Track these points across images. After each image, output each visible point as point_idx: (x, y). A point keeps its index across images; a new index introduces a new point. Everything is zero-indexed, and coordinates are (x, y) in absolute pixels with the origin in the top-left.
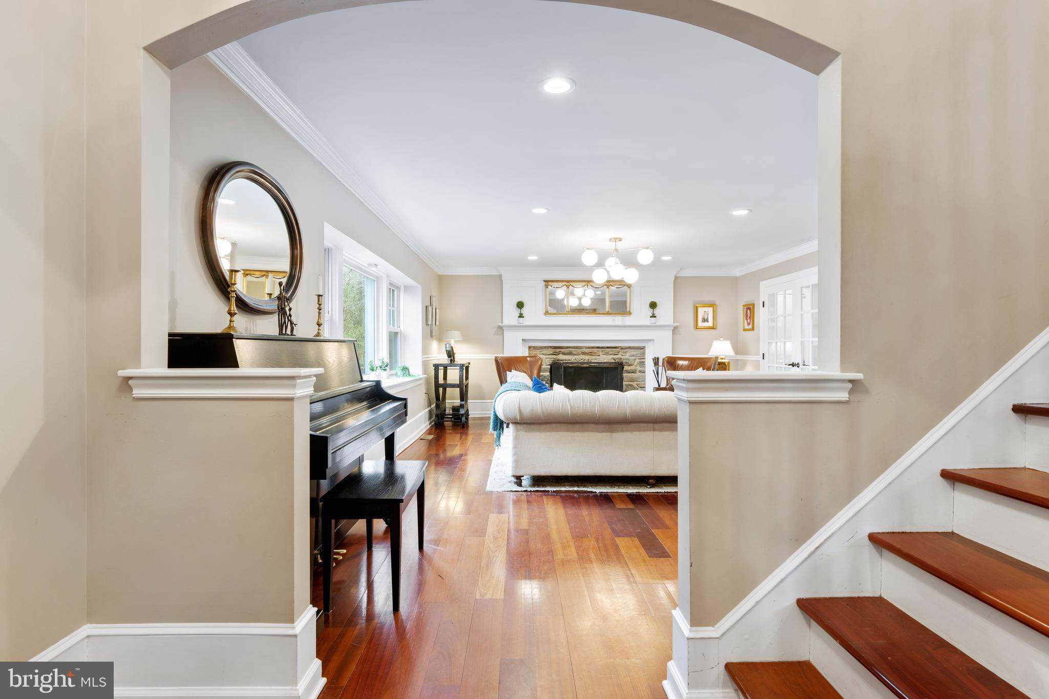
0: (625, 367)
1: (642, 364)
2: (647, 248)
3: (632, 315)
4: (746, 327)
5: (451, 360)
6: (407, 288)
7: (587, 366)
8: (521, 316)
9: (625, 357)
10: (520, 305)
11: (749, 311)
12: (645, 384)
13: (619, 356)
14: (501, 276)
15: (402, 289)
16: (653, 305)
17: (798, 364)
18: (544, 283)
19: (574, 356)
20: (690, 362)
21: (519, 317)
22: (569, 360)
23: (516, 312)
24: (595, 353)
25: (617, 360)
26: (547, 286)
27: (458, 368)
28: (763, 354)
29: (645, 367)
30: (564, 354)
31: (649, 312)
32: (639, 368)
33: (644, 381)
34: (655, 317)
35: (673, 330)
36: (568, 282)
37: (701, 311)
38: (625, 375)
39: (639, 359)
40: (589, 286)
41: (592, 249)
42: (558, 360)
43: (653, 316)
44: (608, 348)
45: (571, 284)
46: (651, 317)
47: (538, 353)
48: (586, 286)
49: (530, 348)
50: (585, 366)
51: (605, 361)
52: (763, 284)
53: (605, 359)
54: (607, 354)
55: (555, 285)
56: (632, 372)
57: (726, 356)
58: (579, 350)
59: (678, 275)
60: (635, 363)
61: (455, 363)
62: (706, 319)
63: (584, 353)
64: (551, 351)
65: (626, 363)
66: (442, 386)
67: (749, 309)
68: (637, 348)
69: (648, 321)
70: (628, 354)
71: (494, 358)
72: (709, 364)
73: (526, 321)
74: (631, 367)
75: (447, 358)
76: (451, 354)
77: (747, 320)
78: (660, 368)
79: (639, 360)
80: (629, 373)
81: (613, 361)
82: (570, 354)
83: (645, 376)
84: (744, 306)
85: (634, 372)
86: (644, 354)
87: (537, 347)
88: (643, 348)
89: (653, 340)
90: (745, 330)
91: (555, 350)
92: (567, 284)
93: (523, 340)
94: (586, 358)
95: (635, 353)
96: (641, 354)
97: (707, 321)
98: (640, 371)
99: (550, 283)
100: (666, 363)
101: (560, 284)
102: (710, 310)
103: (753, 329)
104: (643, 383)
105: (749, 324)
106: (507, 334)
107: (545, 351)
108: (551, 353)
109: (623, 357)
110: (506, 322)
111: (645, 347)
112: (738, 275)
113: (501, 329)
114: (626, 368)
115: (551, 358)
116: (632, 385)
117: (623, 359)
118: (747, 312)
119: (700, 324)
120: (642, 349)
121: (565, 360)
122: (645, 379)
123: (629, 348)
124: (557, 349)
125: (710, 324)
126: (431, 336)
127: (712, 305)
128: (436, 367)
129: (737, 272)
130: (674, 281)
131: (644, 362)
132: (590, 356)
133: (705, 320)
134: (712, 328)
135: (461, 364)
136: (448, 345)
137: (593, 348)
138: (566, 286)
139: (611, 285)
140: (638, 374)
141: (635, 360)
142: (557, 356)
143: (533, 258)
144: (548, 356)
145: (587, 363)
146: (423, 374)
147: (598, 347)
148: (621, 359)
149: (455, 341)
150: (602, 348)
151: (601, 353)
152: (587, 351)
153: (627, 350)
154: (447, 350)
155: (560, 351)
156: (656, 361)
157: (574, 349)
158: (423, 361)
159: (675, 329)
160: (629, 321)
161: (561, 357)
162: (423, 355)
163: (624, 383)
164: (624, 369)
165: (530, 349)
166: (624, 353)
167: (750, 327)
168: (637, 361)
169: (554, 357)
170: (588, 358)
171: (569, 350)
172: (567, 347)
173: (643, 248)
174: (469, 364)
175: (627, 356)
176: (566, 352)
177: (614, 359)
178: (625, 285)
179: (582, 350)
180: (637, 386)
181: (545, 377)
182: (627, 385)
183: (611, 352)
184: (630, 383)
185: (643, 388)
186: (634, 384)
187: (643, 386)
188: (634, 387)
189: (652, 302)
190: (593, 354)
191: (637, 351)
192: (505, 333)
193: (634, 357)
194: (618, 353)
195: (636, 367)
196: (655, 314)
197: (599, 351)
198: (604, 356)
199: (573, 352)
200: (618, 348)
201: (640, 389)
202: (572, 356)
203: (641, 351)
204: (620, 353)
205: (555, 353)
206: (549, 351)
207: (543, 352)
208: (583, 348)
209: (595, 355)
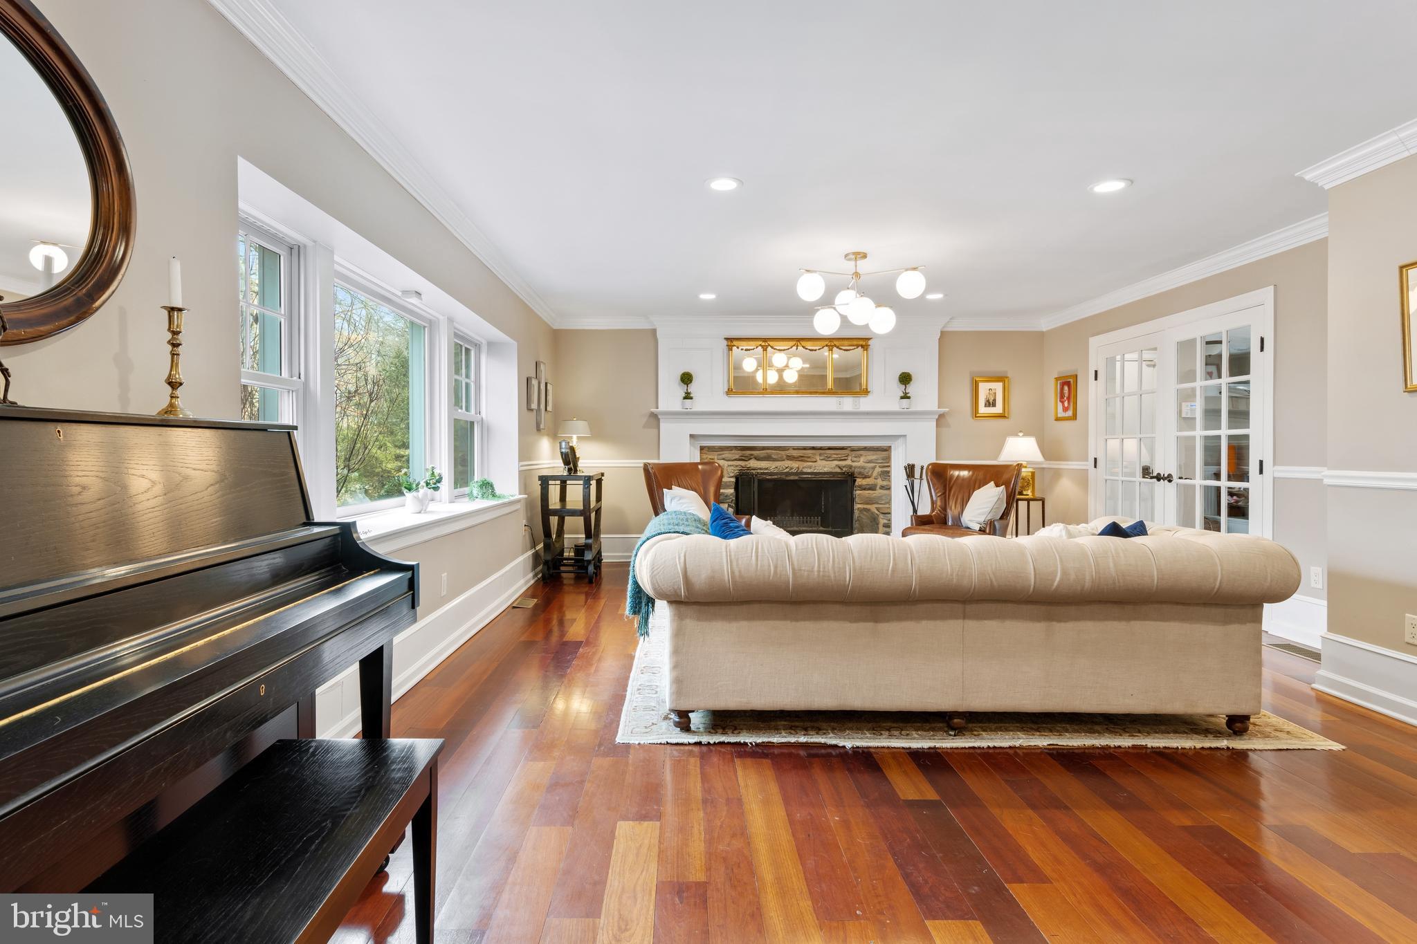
0: (858, 480)
1: (886, 475)
2: (915, 269)
3: (870, 395)
4: (1061, 414)
5: (570, 470)
6: (492, 345)
7: (796, 478)
8: (688, 396)
9: (859, 463)
10: (686, 379)
11: (1066, 388)
12: (890, 508)
13: (848, 462)
14: (654, 332)
15: (484, 348)
16: (905, 379)
17: (1170, 476)
18: (725, 343)
19: (776, 462)
20: (971, 473)
21: (685, 398)
22: (767, 469)
23: (680, 391)
24: (809, 457)
25: (844, 469)
26: (730, 348)
27: (581, 482)
28: (1095, 459)
29: (890, 481)
30: (758, 459)
31: (898, 390)
32: (880, 482)
33: (889, 502)
34: (909, 398)
35: (937, 420)
36: (765, 340)
37: (984, 388)
38: (857, 492)
39: (880, 467)
40: (800, 348)
41: (815, 272)
42: (749, 469)
43: (905, 396)
44: (830, 448)
45: (771, 343)
46: (902, 398)
47: (716, 457)
48: (795, 348)
49: (702, 448)
50: (792, 478)
51: (826, 470)
52: (1094, 342)
53: (825, 467)
54: (827, 459)
55: (745, 345)
56: (869, 489)
57: (1029, 462)
58: (783, 453)
59: (946, 329)
60: (875, 474)
61: (579, 474)
62: (991, 401)
63: (790, 458)
64: (737, 454)
65: (860, 473)
66: (555, 512)
67: (1068, 384)
68: (878, 449)
69: (895, 405)
70: (862, 459)
71: (642, 465)
72: (1006, 476)
73: (698, 405)
74: (868, 479)
75: (563, 465)
76: (570, 459)
77: (1063, 402)
78: (917, 483)
79: (881, 469)
80: (865, 489)
81: (838, 470)
82: (768, 458)
83: (890, 495)
84: (1057, 379)
85: (872, 488)
86: (888, 459)
87: (714, 447)
88: (888, 449)
89: (904, 436)
90: (1057, 419)
91: (744, 452)
92: (763, 344)
93: (692, 436)
94: (795, 465)
95: (874, 457)
96: (884, 460)
97: (994, 405)
98: (882, 487)
99: (735, 343)
100: (929, 474)
101: (750, 345)
102: (998, 387)
103: (1074, 417)
104: (887, 506)
105: (1066, 409)
106: (665, 426)
107: (727, 454)
108: (737, 457)
109: (854, 464)
110: (664, 406)
111: (891, 447)
112: (1044, 330)
113: (655, 418)
114: (859, 481)
115: (737, 466)
117: (855, 467)
118: (1062, 389)
119: (983, 410)
120: (886, 450)
121: (761, 469)
122: (891, 500)
123: (865, 449)
124: (746, 452)
125: (998, 409)
126: (538, 429)
127: (1001, 378)
128: (545, 481)
129: (1045, 324)
130: (939, 339)
131: (889, 472)
132: (801, 463)
133: (991, 403)
134: (1002, 416)
135: (585, 477)
136: (563, 444)
137: (805, 448)
138: (762, 346)
139: (835, 346)
140: (878, 492)
141: (874, 468)
142: (747, 463)
143: (708, 297)
144: (731, 463)
145: (796, 474)
146: (520, 494)
147: (813, 448)
148: (851, 467)
149: (579, 438)
150: (821, 448)
151: (818, 458)
152: (795, 453)
153: (861, 452)
154: (562, 453)
155: (752, 455)
156: (910, 470)
157: (773, 451)
158: (519, 471)
159: (941, 419)
160: (865, 404)
161: (753, 464)
162: (520, 460)
163: (857, 506)
164: (856, 484)
165: (704, 451)
166: (856, 457)
167: (1070, 413)
168: (878, 470)
169: (743, 463)
171: (767, 453)
172: (764, 448)
173: (907, 270)
174: (603, 475)
175: (861, 462)
176: (762, 456)
177: (840, 468)
178: (858, 346)
179: (787, 452)
180: (877, 512)
181: (726, 496)
182: (861, 510)
183: (835, 456)
184: (865, 506)
185: (887, 515)
186: (873, 508)
187: (886, 512)
188: (873, 513)
189: (903, 373)
190: (806, 459)
191: (877, 454)
192: (661, 424)
193: (873, 465)
194: (846, 458)
195: (876, 481)
196: (908, 393)
197: (815, 454)
198: (824, 462)
199: (773, 456)
200: (846, 449)
201: (881, 516)
202: (771, 462)
203: (885, 453)
204: (850, 458)
205: (743, 458)
206: (733, 453)
207: (723, 456)
208: (789, 449)
209: (809, 460)
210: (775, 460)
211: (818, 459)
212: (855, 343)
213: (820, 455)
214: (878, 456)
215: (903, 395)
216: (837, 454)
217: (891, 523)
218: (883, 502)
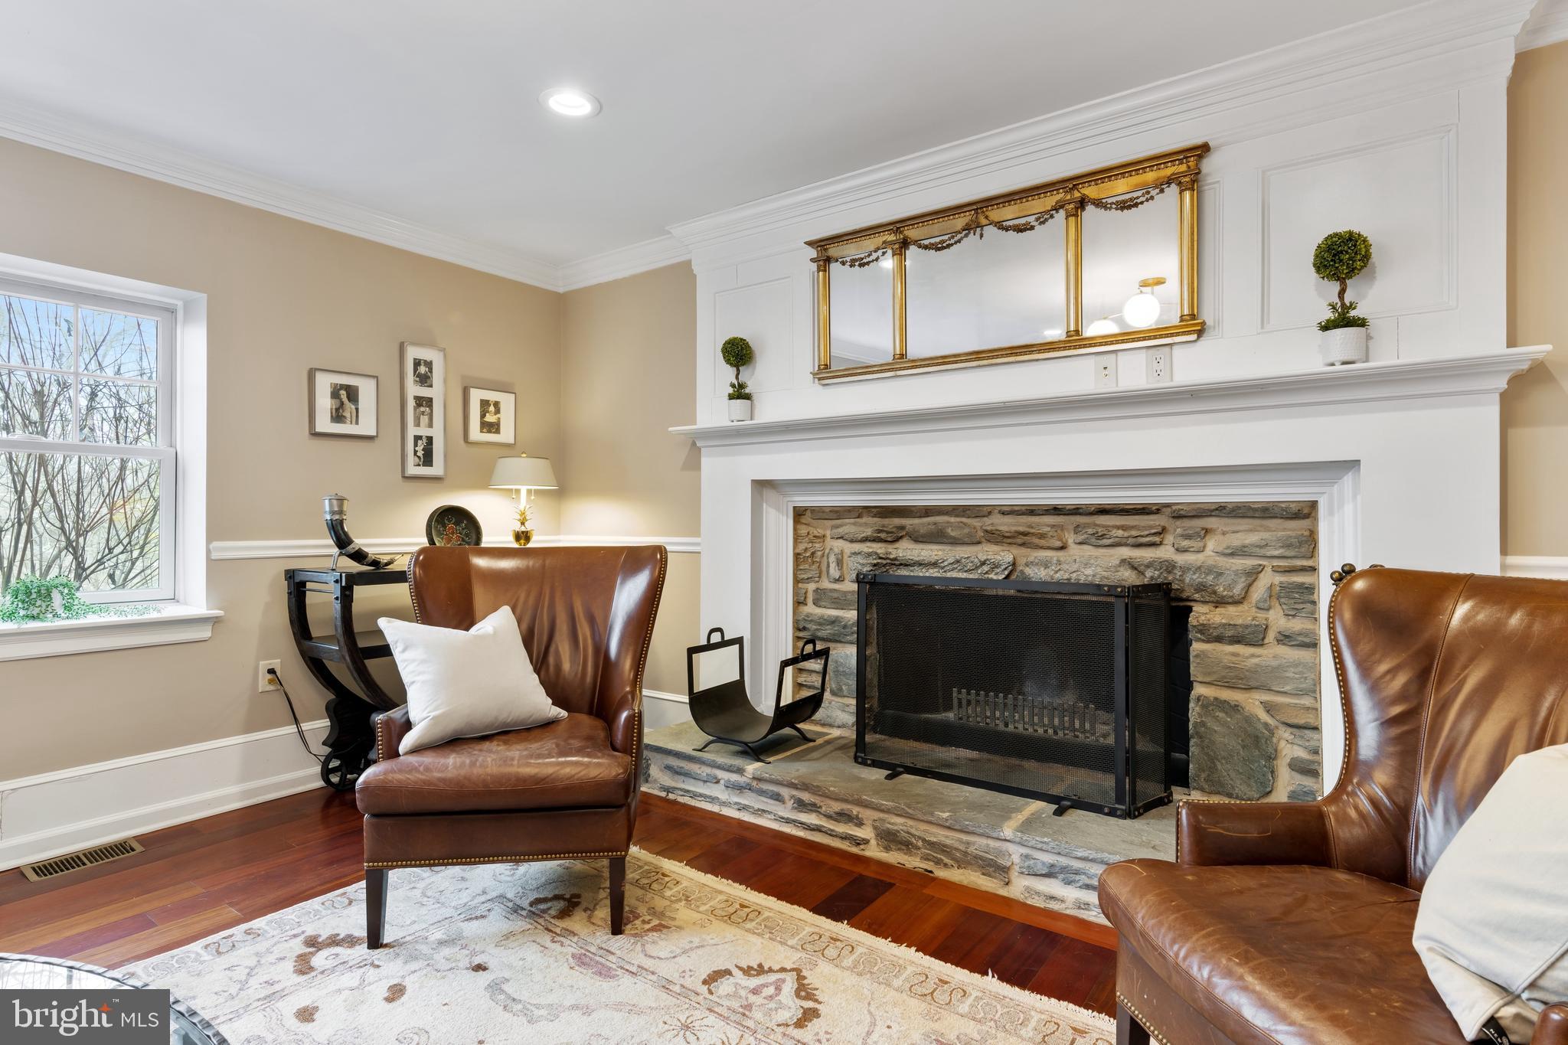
0: (1198, 608)
8: (740, 393)
9: (1199, 557)
10: (738, 353)
12: (1316, 711)
13: (1165, 552)
14: (691, 262)
16: (1341, 258)
18: (813, 253)
21: (731, 397)
22: (935, 564)
23: (727, 382)
24: (1042, 536)
25: (1149, 573)
26: (821, 265)
29: (1314, 619)
30: (918, 538)
32: (1277, 619)
34: (1360, 323)
35: (1504, 397)
36: (894, 227)
38: (1196, 647)
39: (1276, 570)
40: (990, 231)
42: (892, 563)
43: (1343, 319)
44: (1103, 511)
46: (1326, 327)
47: (828, 533)
48: (977, 232)
49: (799, 514)
50: (1001, 590)
53: (1086, 565)
54: (1098, 539)
55: (851, 252)
56: (1237, 640)
58: (976, 523)
60: (1259, 591)
63: (995, 537)
64: (868, 526)
65: (1201, 588)
68: (1265, 512)
70: (1212, 544)
73: (757, 412)
74: (1232, 610)
79: (1278, 579)
80: (1219, 639)
81: (1129, 577)
82: (937, 537)
83: (1315, 667)
85: (1252, 636)
86: (1305, 544)
87: (819, 509)
88: (1307, 512)
89: (1354, 464)
91: (886, 521)
92: (893, 238)
93: (762, 486)
94: (1005, 558)
95: (1252, 538)
96: (1289, 546)
98: (1285, 638)
99: (835, 250)
100: (1348, 615)
101: (870, 244)
104: (1307, 701)
106: (709, 463)
107: (849, 527)
108: (868, 532)
109: (1181, 559)
110: (704, 417)
111: (1314, 505)
113: (694, 448)
114: (1201, 614)
115: (869, 555)
116: (1236, 708)
117: (1185, 569)
120: (1307, 516)
121: (920, 565)
123: (1221, 510)
124: (890, 520)
131: (1308, 590)
132: (1023, 551)
137: (1032, 511)
138: (893, 246)
139: (1086, 198)
140: (1272, 653)
141: (1254, 574)
142: (890, 548)
144: (857, 547)
147: (1056, 510)
148: (1170, 566)
150: (1076, 511)
151: (1071, 538)
152: (1006, 524)
153: (1211, 522)
155: (902, 528)
157: (952, 519)
159: (1520, 391)
160: (1190, 365)
161: (906, 550)
163: (1198, 690)
164: (1194, 621)
165: (805, 518)
166: (1188, 537)
168: (1268, 579)
169: (879, 548)
170: (1009, 558)
171: (936, 524)
172: (928, 511)
175: (1208, 551)
176: (924, 531)
177: (1134, 568)
178: (1161, 185)
179: (987, 521)
180: (1264, 716)
181: (845, 627)
182: (1207, 705)
183: (1120, 533)
184: (1226, 695)
185: (1309, 733)
186: (1253, 703)
187: (1302, 722)
188: (1250, 720)
189: (1330, 237)
190: (1036, 541)
191: (1268, 529)
192: (703, 460)
193: (1250, 562)
194: (1157, 539)
195: (1261, 615)
196: (1352, 307)
197: (1062, 527)
198: (1088, 550)
199: (949, 530)
200: (1158, 511)
201: (1285, 734)
202: (947, 548)
203: (1298, 527)
204: (1169, 539)
205: (883, 535)
206: (861, 525)
207: (840, 530)
208: (990, 513)
209: (1042, 542)
210: (955, 542)
211: (1070, 541)
212: (1150, 176)
213: (1077, 529)
214: (1266, 535)
215: (1329, 315)
216: (1123, 528)
217: (1320, 763)
218: (1287, 688)
